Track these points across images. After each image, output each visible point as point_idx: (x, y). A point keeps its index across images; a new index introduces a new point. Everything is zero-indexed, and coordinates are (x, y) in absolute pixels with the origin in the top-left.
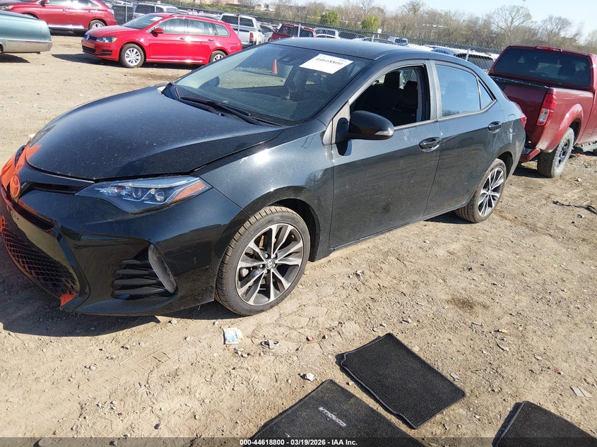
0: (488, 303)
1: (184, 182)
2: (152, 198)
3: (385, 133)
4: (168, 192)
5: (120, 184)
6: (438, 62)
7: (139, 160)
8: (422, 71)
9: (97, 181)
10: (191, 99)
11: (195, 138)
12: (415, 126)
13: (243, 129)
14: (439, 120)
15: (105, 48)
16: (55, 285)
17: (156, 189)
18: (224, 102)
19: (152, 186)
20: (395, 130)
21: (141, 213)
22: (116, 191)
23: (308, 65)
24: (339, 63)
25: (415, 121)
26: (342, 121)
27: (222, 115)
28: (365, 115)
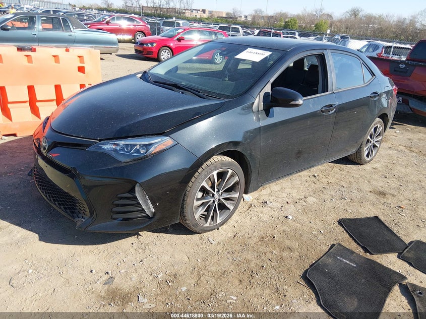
0: (395, 194)
1: (159, 140)
2: (138, 151)
3: (297, 102)
4: (148, 147)
5: (116, 142)
6: (333, 51)
7: (128, 126)
8: (322, 58)
9: (100, 140)
10: (160, 82)
11: (165, 109)
12: (318, 97)
13: (197, 102)
14: (335, 92)
15: (149, 50)
16: (72, 212)
17: (140, 145)
18: (183, 83)
19: (138, 143)
20: (304, 100)
21: (131, 162)
22: (114, 147)
23: (240, 56)
24: (262, 54)
25: (317, 93)
26: (266, 95)
27: (182, 93)
28: (282, 90)
